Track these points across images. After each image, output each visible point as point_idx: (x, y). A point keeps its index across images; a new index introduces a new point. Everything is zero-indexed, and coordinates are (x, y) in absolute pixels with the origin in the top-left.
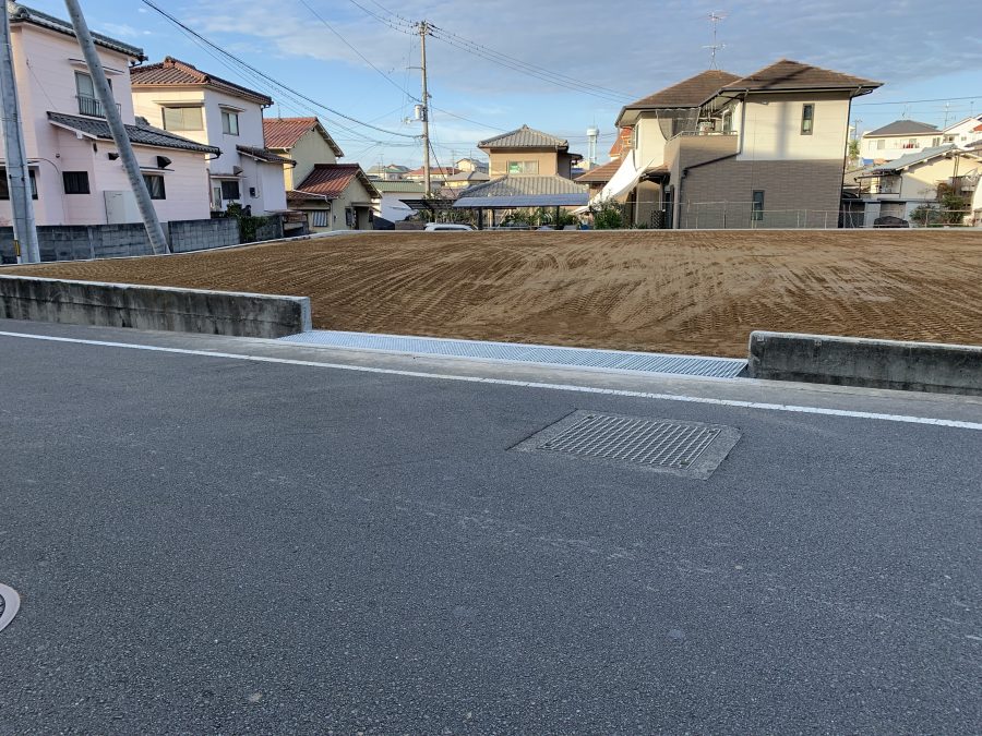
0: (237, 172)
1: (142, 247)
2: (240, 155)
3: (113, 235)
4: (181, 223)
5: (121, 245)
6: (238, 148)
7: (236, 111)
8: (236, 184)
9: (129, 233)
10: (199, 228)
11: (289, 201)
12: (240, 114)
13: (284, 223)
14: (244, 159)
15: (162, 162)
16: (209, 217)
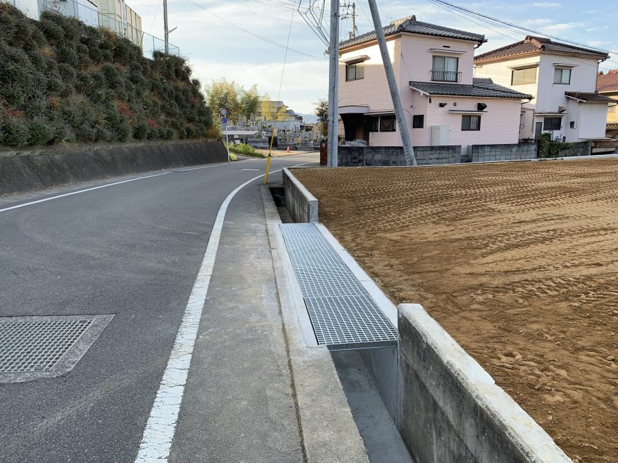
0: (561, 111)
1: (447, 160)
2: (568, 98)
3: (425, 152)
4: (483, 146)
5: (431, 159)
6: (566, 93)
7: (570, 68)
8: (560, 119)
9: (438, 152)
10: (499, 150)
11: (608, 131)
12: (573, 70)
13: (592, 147)
14: (570, 102)
15: (481, 107)
16: (517, 143)
